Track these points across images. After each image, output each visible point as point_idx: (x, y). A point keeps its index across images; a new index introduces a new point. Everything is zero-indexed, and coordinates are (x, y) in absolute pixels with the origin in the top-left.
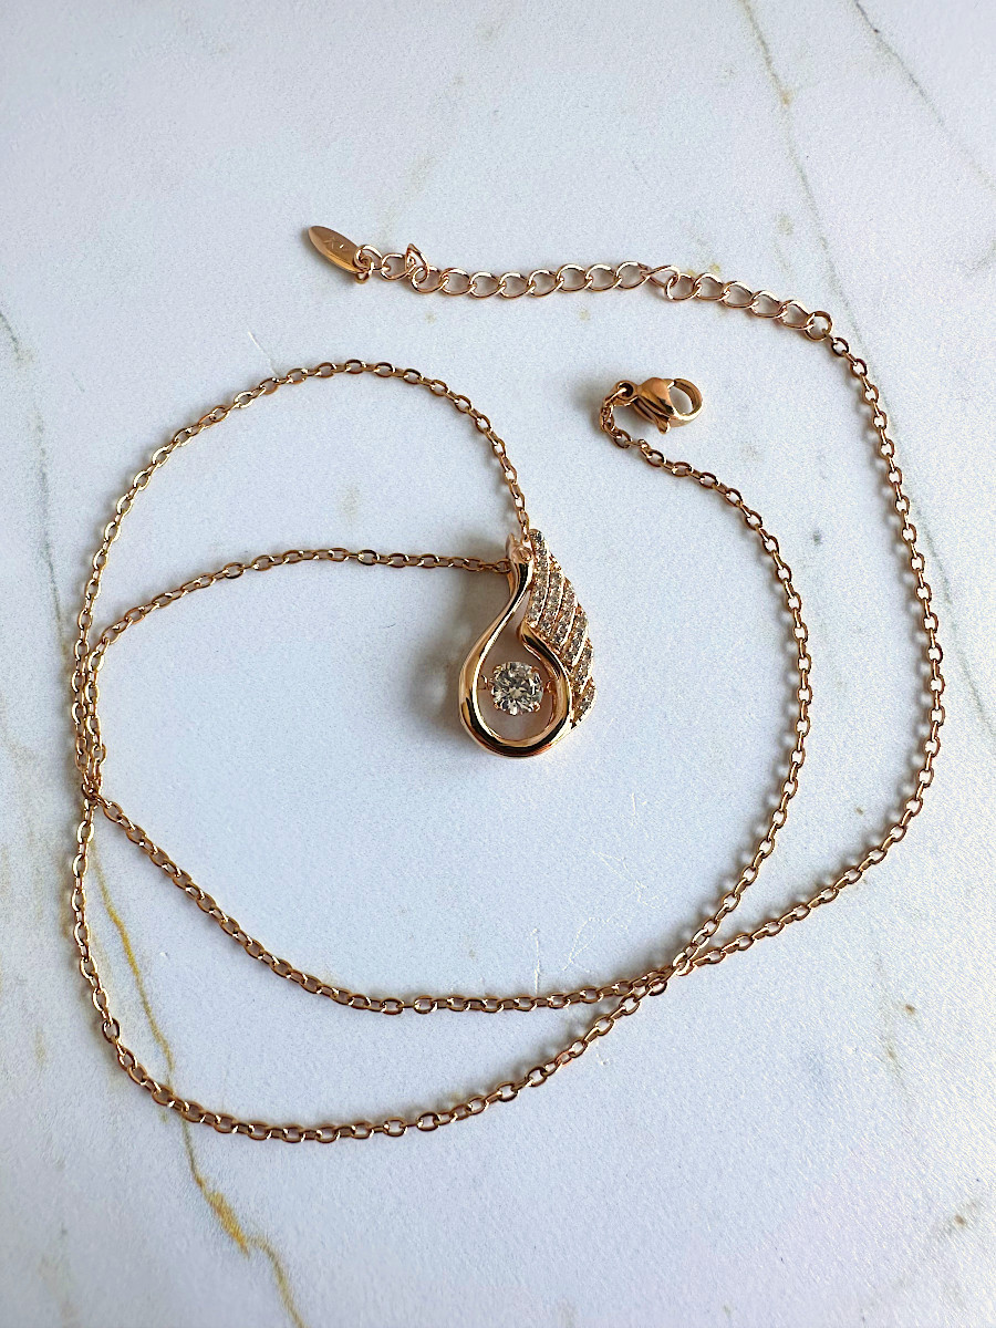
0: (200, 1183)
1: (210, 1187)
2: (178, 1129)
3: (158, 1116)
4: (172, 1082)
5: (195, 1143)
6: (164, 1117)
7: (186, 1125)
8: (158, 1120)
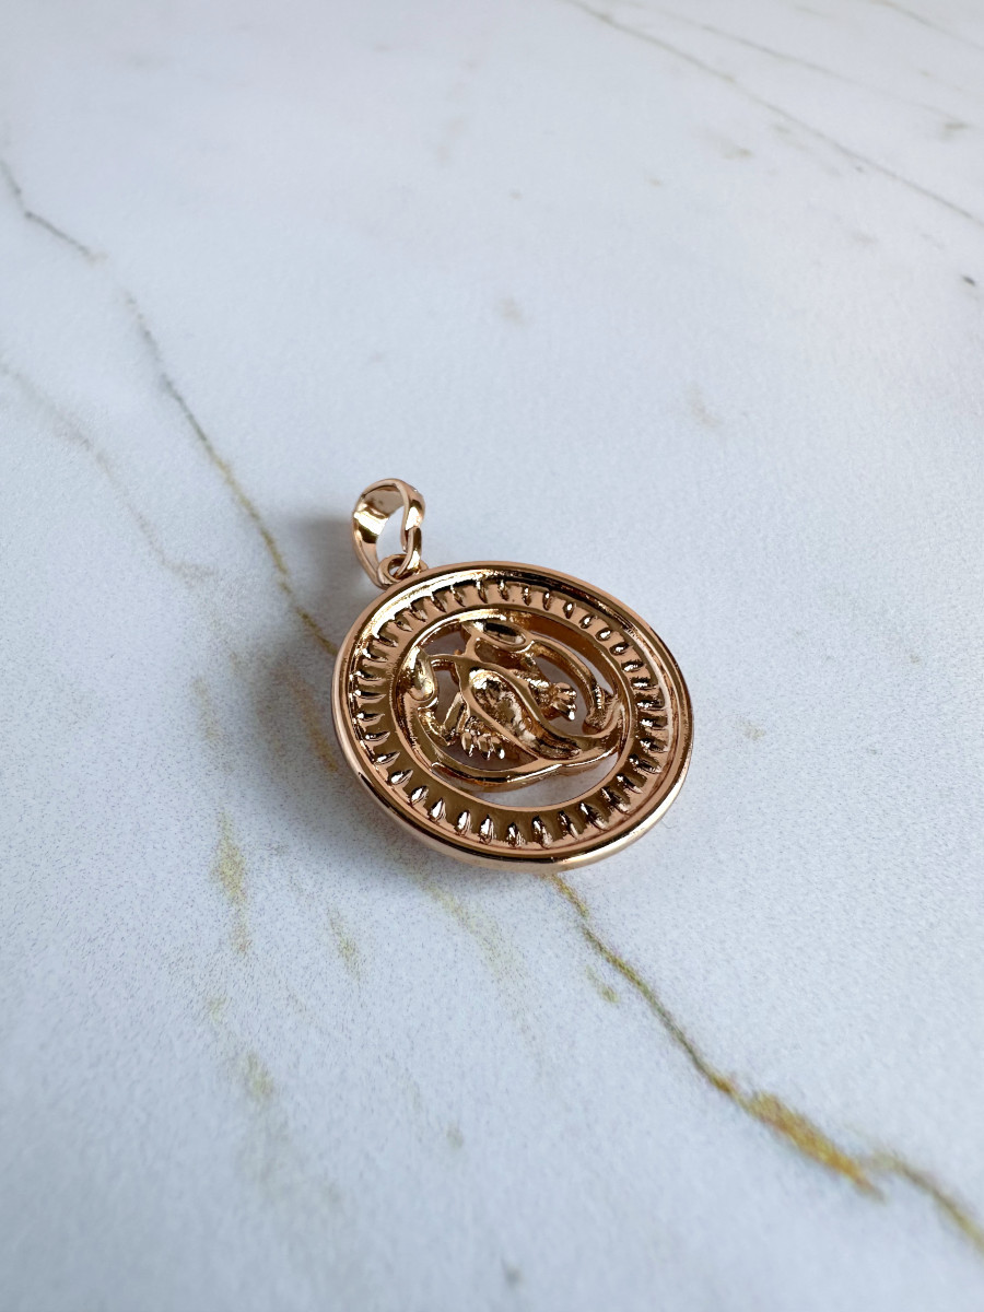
0: (724, 1087)
1: (744, 1086)
2: (640, 1005)
3: (596, 996)
4: (597, 934)
5: (682, 1019)
6: (608, 994)
7: (649, 996)
8: (599, 1003)
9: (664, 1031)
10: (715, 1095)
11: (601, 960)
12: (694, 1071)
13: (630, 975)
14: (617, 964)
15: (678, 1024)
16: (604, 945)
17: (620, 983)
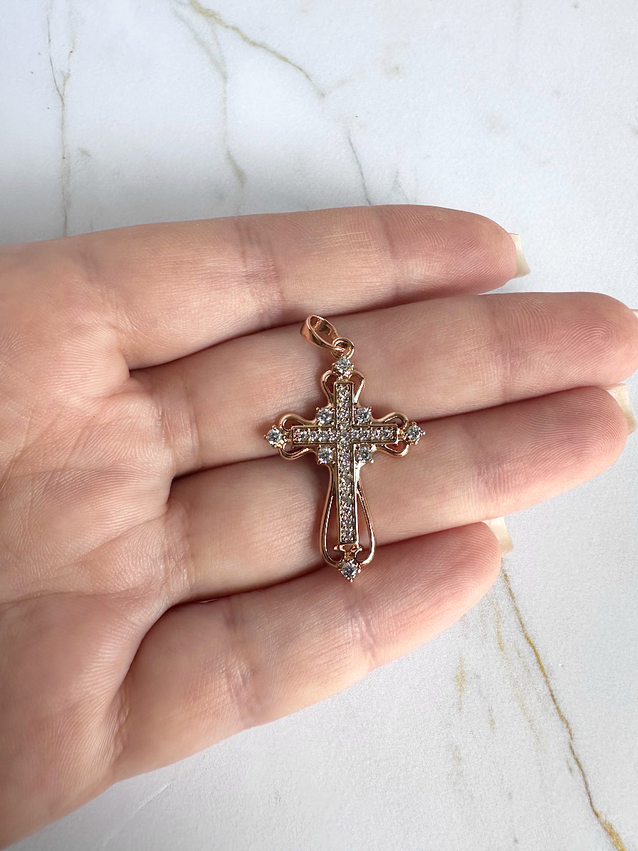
0: (597, 815)
1: (603, 817)
2: (580, 778)
3: (566, 769)
4: (574, 748)
5: (591, 788)
6: (571, 770)
7: (584, 776)
8: (567, 772)
9: (585, 789)
10: (593, 815)
11: (572, 757)
12: (589, 805)
13: (580, 766)
14: (577, 760)
15: (590, 789)
16: (575, 753)
17: (576, 767)
